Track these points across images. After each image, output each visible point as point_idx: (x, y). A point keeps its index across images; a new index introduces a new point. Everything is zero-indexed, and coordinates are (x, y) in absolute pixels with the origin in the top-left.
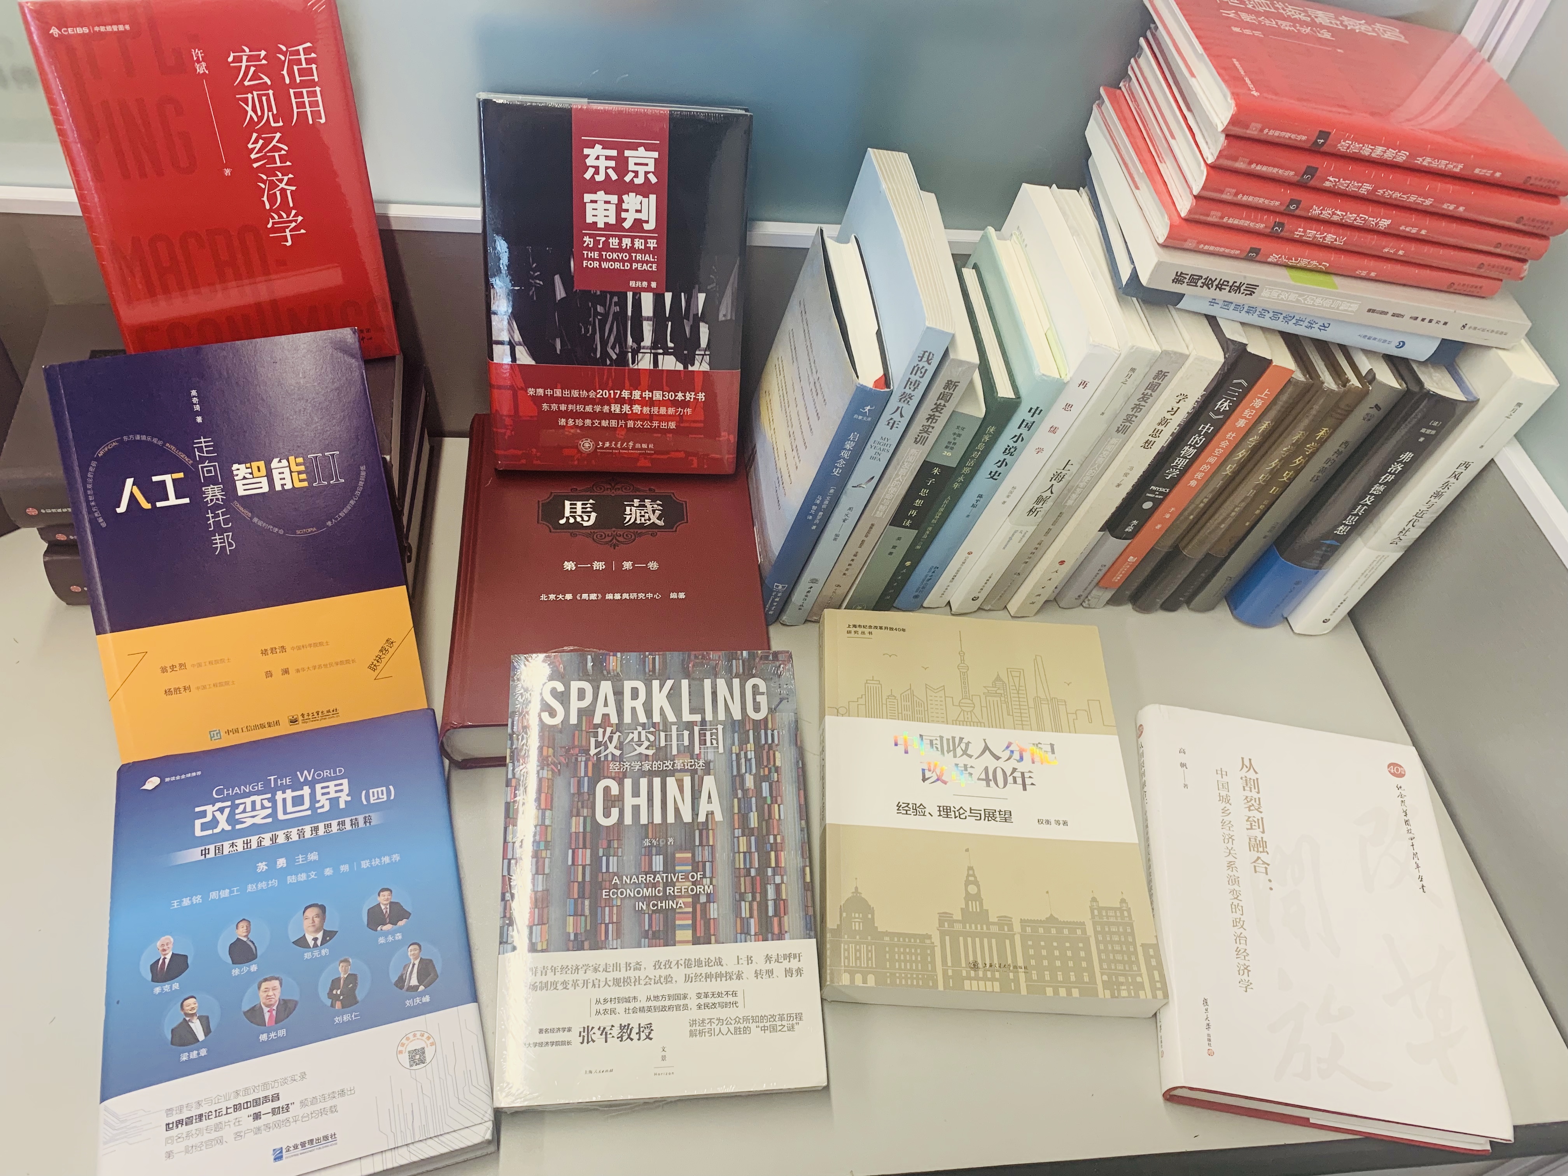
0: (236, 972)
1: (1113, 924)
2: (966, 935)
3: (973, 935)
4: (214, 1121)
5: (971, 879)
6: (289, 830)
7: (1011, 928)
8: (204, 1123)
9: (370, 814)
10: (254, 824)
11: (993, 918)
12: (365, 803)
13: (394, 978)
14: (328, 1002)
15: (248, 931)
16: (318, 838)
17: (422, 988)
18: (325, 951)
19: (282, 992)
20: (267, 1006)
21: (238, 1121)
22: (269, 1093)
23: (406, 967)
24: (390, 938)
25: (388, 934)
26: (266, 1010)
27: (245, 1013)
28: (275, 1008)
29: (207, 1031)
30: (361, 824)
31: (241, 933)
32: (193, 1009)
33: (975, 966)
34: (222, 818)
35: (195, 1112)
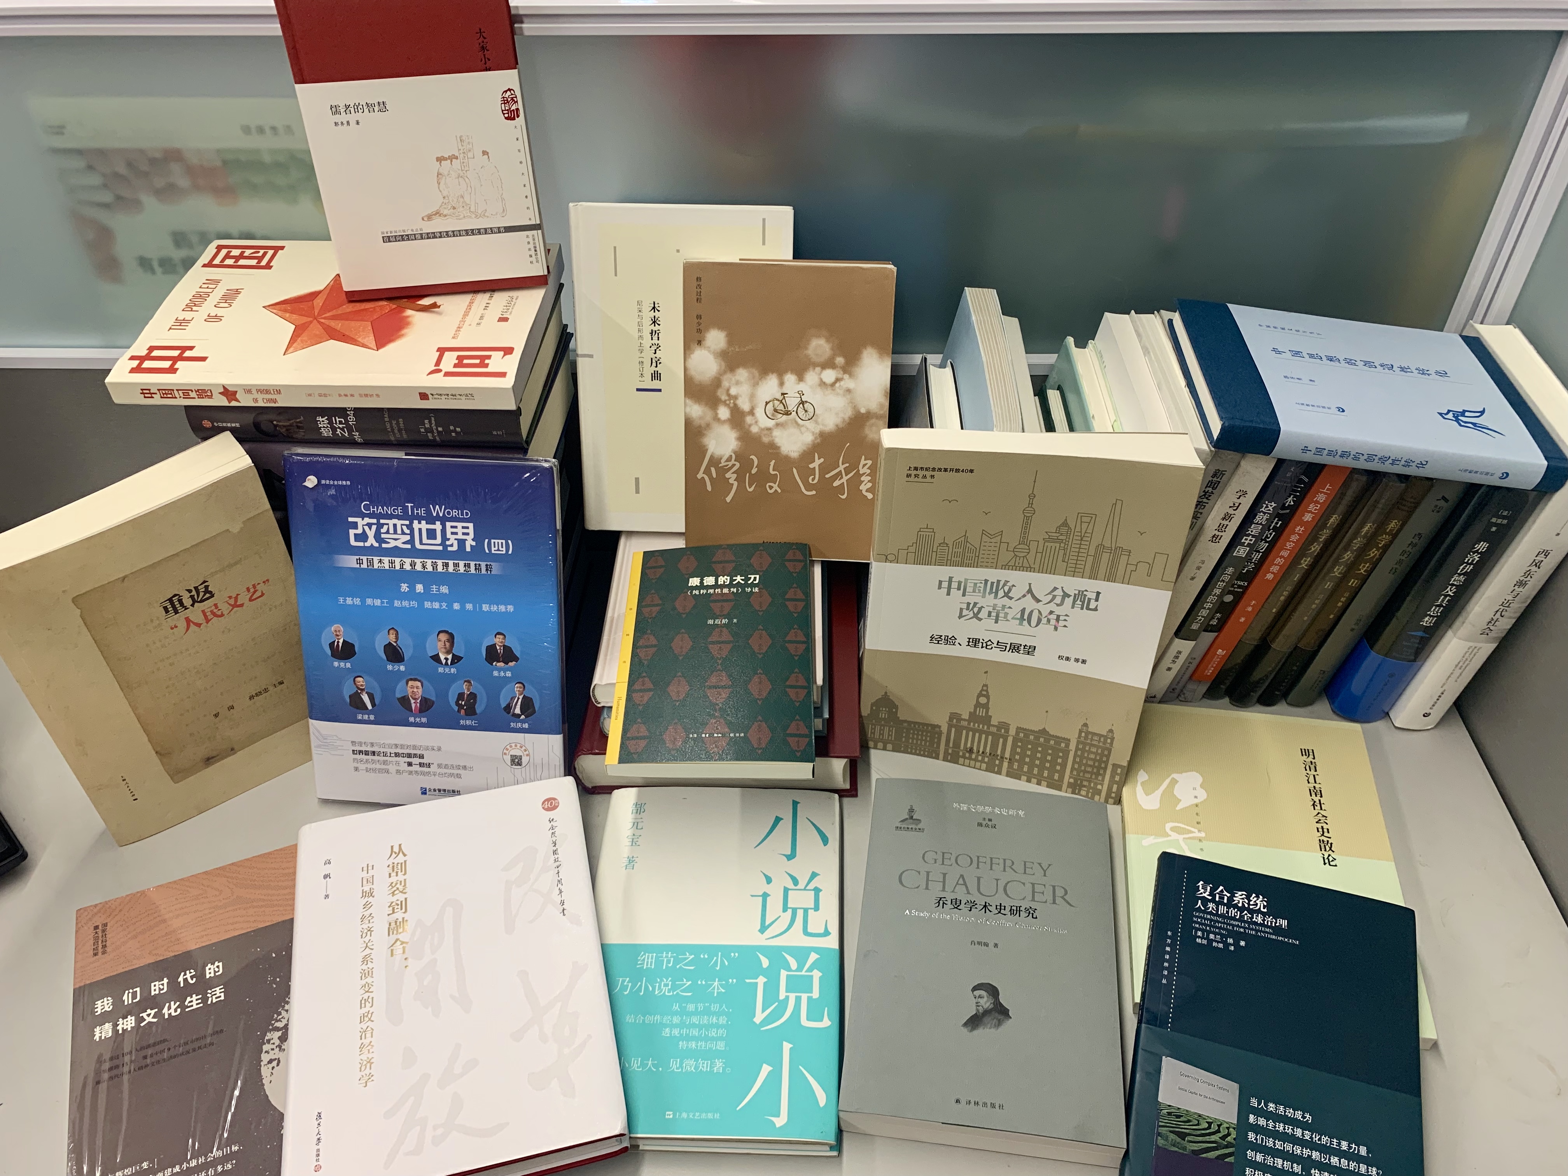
0: (390, 667)
1: (1094, 746)
2: (968, 730)
3: (975, 731)
4: (382, 758)
5: (984, 692)
6: (425, 560)
7: (1007, 731)
8: (376, 758)
9: (492, 564)
10: (396, 547)
11: (994, 722)
12: (487, 551)
13: (503, 705)
14: (456, 708)
15: (397, 638)
16: (447, 573)
17: (523, 717)
18: (453, 670)
19: (423, 691)
20: (414, 699)
21: (398, 763)
22: (418, 752)
23: (512, 699)
24: (502, 674)
25: (500, 670)
26: (412, 701)
27: (398, 699)
28: (418, 701)
29: (373, 705)
30: (484, 571)
31: (392, 638)
32: (362, 685)
33: (971, 751)
34: (371, 533)
35: (369, 749)
